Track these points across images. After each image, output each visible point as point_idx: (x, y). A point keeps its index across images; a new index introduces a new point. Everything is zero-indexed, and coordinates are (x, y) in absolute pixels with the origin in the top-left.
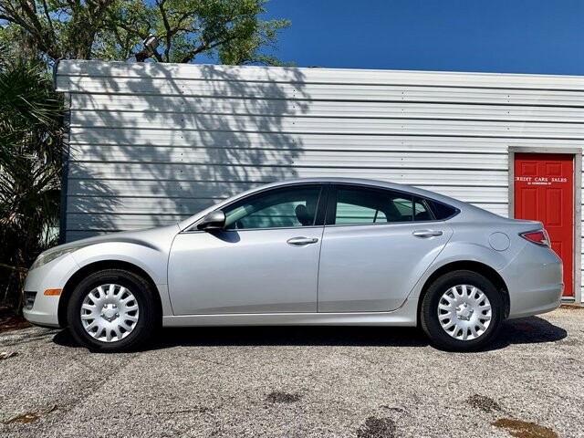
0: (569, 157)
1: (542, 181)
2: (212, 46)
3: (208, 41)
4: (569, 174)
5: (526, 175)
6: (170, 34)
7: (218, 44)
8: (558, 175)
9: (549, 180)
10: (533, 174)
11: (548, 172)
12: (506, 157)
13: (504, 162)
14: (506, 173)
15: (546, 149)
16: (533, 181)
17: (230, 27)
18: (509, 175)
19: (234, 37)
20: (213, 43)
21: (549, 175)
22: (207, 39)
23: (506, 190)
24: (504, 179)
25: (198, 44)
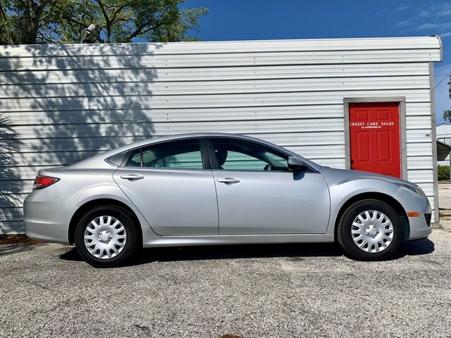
0: (396, 104)
1: (373, 125)
2: (145, 31)
3: (141, 28)
4: (396, 118)
5: (360, 120)
6: (109, 24)
7: (149, 30)
8: (386, 119)
9: (379, 124)
10: (366, 120)
11: (378, 117)
12: (342, 106)
13: (340, 111)
14: (342, 120)
15: (375, 98)
16: (366, 125)
17: (157, 16)
18: (345, 121)
19: (161, 24)
20: (145, 28)
21: (379, 121)
22: (140, 26)
23: (343, 133)
24: (341, 125)
25: (134, 30)
